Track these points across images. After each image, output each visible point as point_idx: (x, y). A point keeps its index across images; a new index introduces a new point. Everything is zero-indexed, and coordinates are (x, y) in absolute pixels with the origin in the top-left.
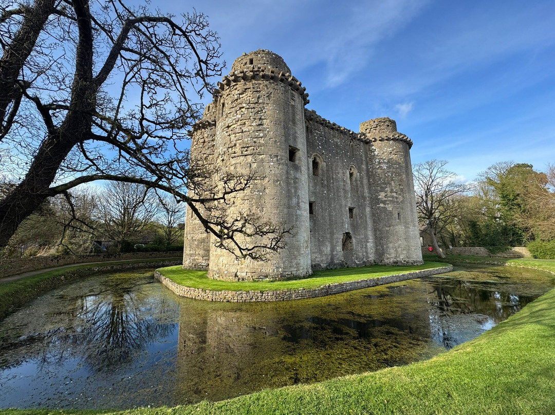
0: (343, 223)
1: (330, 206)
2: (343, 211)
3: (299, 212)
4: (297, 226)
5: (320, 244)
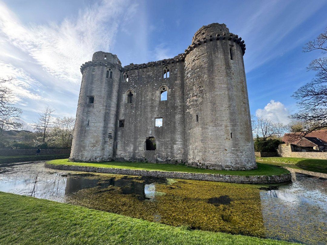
0: (147, 130)
1: (136, 119)
2: (148, 122)
3: (87, 128)
4: (85, 136)
5: (125, 145)
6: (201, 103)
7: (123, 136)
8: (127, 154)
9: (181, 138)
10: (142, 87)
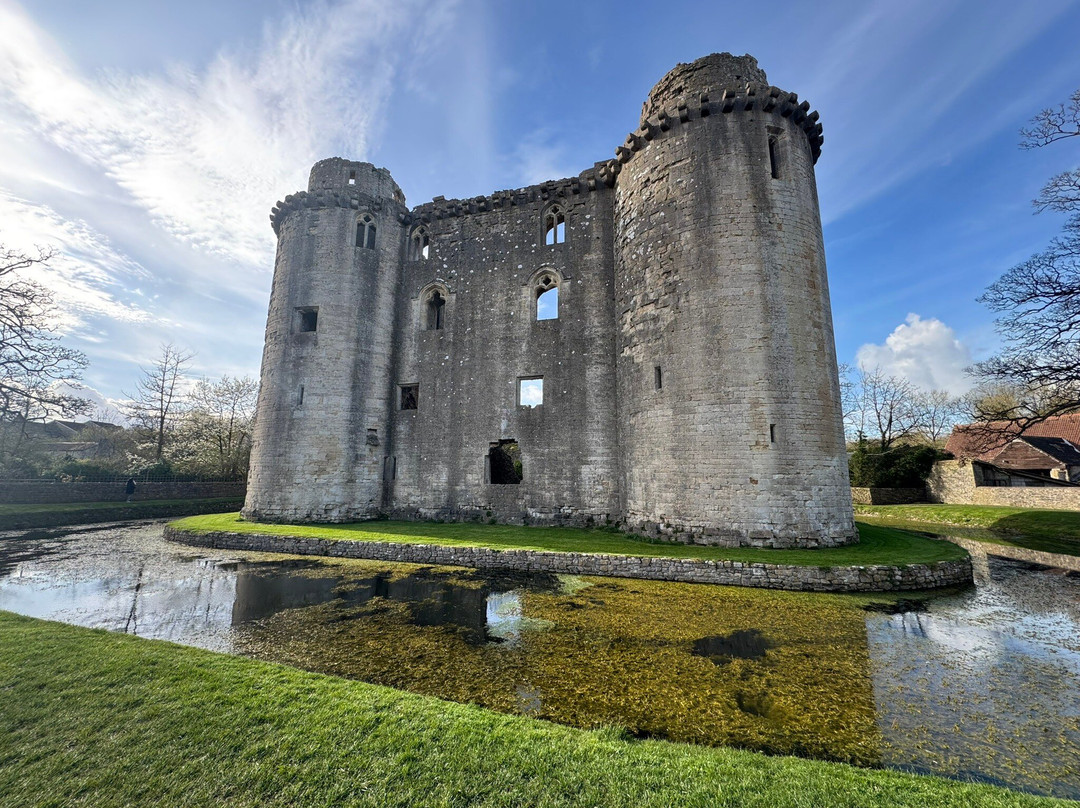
0: (492, 418)
1: (456, 384)
2: (497, 391)
3: (298, 414)
4: (290, 438)
5: (423, 466)
6: (672, 328)
7: (413, 439)
8: (430, 497)
9: (604, 444)
10: (473, 275)
